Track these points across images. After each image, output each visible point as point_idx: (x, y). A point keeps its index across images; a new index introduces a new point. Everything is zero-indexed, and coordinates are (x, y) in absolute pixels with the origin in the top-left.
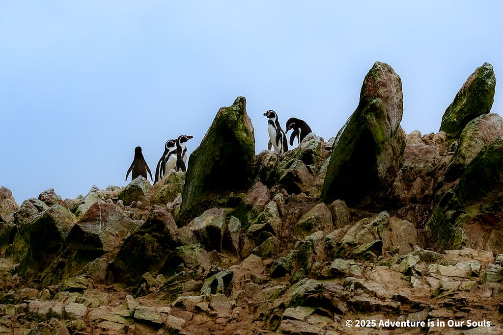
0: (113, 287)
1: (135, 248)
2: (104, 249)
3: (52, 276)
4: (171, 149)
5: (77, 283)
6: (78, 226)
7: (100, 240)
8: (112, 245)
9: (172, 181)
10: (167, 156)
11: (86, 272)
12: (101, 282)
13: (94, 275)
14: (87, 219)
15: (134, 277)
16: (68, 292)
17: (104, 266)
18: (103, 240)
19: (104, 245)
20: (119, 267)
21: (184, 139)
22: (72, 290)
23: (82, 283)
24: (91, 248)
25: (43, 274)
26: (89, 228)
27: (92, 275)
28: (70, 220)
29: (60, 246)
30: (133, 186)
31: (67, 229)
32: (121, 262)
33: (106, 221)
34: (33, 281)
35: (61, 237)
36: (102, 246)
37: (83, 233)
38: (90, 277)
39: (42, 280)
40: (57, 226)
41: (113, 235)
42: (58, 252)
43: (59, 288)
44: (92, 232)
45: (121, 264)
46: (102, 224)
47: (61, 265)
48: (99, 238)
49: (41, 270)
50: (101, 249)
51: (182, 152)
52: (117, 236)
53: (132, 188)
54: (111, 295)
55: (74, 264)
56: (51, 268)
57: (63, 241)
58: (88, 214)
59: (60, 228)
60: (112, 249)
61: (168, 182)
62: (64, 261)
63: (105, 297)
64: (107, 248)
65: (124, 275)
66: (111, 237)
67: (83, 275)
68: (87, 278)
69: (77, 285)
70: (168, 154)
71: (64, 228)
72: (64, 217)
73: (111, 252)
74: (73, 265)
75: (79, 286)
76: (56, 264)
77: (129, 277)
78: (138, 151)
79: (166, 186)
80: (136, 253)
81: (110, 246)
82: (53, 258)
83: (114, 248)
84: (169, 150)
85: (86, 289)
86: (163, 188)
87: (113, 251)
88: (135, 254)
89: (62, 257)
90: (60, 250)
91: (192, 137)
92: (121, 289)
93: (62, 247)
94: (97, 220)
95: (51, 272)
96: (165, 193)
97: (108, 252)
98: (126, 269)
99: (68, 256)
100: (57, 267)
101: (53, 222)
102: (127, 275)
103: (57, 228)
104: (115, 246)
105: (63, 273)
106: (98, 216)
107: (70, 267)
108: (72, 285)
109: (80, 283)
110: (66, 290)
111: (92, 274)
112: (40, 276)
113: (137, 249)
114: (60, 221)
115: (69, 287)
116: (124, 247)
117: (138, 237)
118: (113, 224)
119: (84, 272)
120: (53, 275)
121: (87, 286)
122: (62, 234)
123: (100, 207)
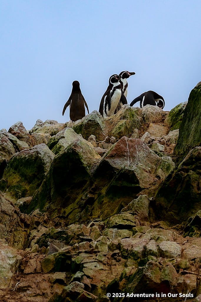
0: (159, 225)
1: (180, 185)
2: (140, 186)
3: (80, 212)
4: (115, 85)
5: (124, 220)
6: (107, 162)
7: (136, 176)
8: (147, 181)
9: (129, 117)
10: (111, 91)
11: (131, 209)
12: (145, 219)
13: (139, 212)
14: (115, 154)
15: (178, 214)
16: (116, 229)
17: (147, 203)
18: (139, 177)
19: (141, 182)
20: (160, 204)
21: (126, 75)
22: (121, 227)
23: (130, 220)
24: (125, 184)
25: (68, 210)
26: (119, 164)
27: (137, 212)
28: (92, 155)
29: (86, 181)
30: (90, 120)
31: (90, 164)
32: (162, 199)
33: (134, 157)
34: (59, 217)
35: (87, 172)
36: (138, 182)
37: (113, 169)
38: (136, 214)
39: (68, 215)
40: (82, 161)
41: (147, 172)
42: (83, 188)
43: (105, 225)
44: (126, 168)
45: (162, 201)
46: (130, 160)
47: (91, 201)
48: (134, 174)
49: (65, 205)
50: (137, 185)
51: (124, 87)
52: (150, 172)
53: (90, 122)
54: (175, 233)
55: (105, 200)
56: (77, 204)
57: (90, 177)
58: (116, 150)
59: (85, 163)
60: (148, 186)
61: (124, 117)
62: (93, 196)
63: (169, 235)
64: (144, 184)
65: (167, 212)
66: (146, 174)
67: (128, 212)
68: (133, 215)
69: (125, 222)
70: (113, 89)
71: (88, 163)
72: (86, 152)
73: (148, 189)
74: (105, 202)
75: (127, 223)
76: (83, 200)
77: (172, 215)
78: (76, 85)
79: (123, 121)
80: (180, 190)
81: (146, 182)
82: (78, 194)
83: (150, 185)
84: (113, 85)
85: (135, 226)
86: (120, 123)
87: (149, 188)
88: (178, 191)
89: (90, 192)
90: (85, 186)
91: (134, 73)
92: (166, 226)
93: (88, 183)
94: (125, 156)
95: (78, 208)
96: (123, 129)
97: (145, 189)
98: (169, 206)
99: (98, 192)
100: (86, 203)
101: (79, 157)
102: (169, 213)
103: (82, 163)
104: (150, 183)
105: (93, 209)
106: (125, 152)
107: (101, 203)
108: (119, 222)
109: (128, 220)
110: (114, 227)
111: (137, 210)
112: (65, 212)
113: (181, 186)
114: (84, 156)
115: (116, 223)
116: (166, 184)
117: (182, 174)
118: (141, 160)
119: (129, 209)
120: (82, 211)
121: (135, 223)
122: (87, 169)
123: (127, 143)
